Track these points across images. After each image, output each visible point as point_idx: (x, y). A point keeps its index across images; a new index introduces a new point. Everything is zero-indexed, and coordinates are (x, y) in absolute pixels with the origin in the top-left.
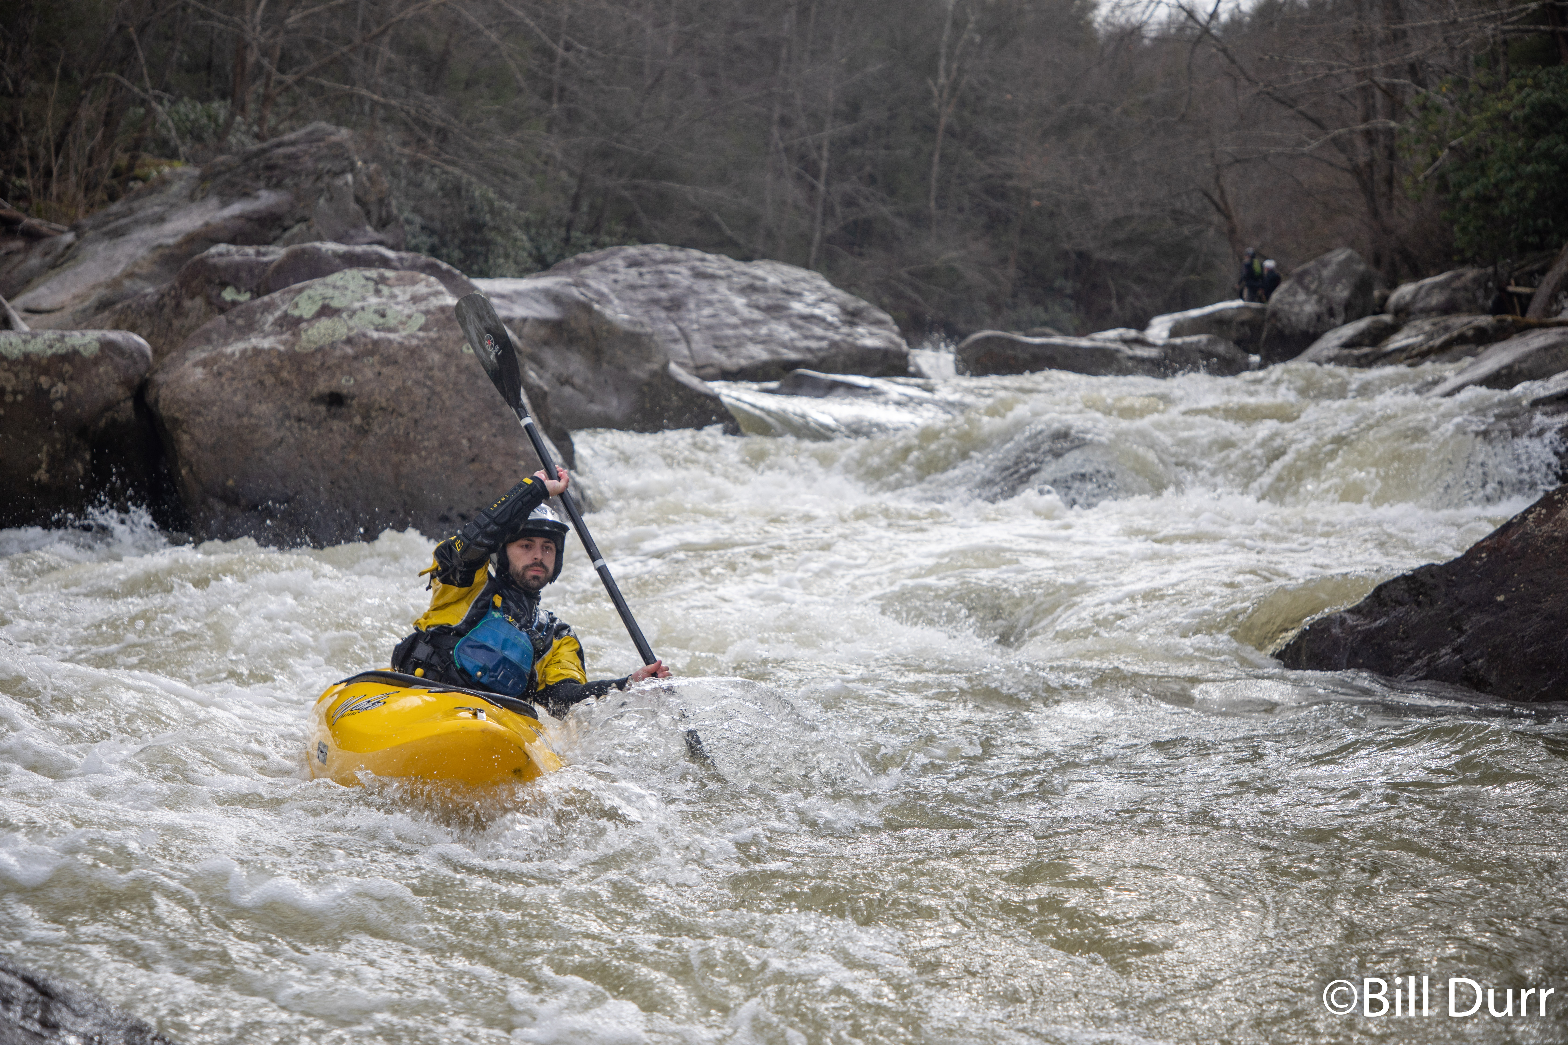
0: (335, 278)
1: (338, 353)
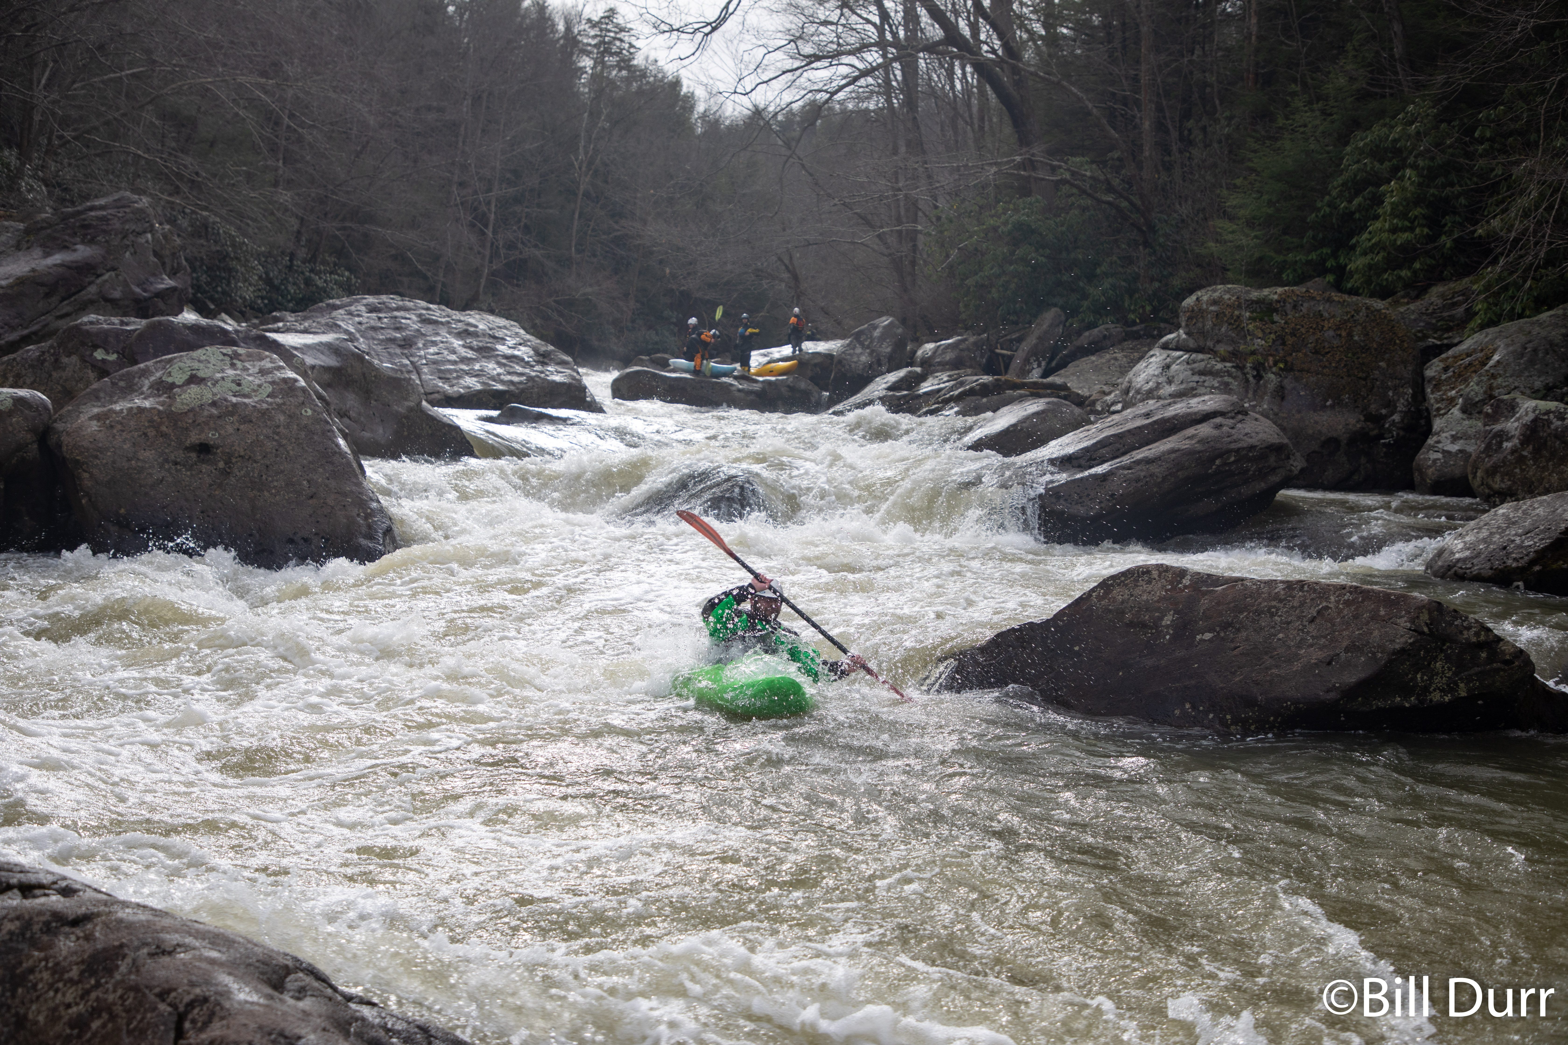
0: (199, 353)
1: (206, 413)
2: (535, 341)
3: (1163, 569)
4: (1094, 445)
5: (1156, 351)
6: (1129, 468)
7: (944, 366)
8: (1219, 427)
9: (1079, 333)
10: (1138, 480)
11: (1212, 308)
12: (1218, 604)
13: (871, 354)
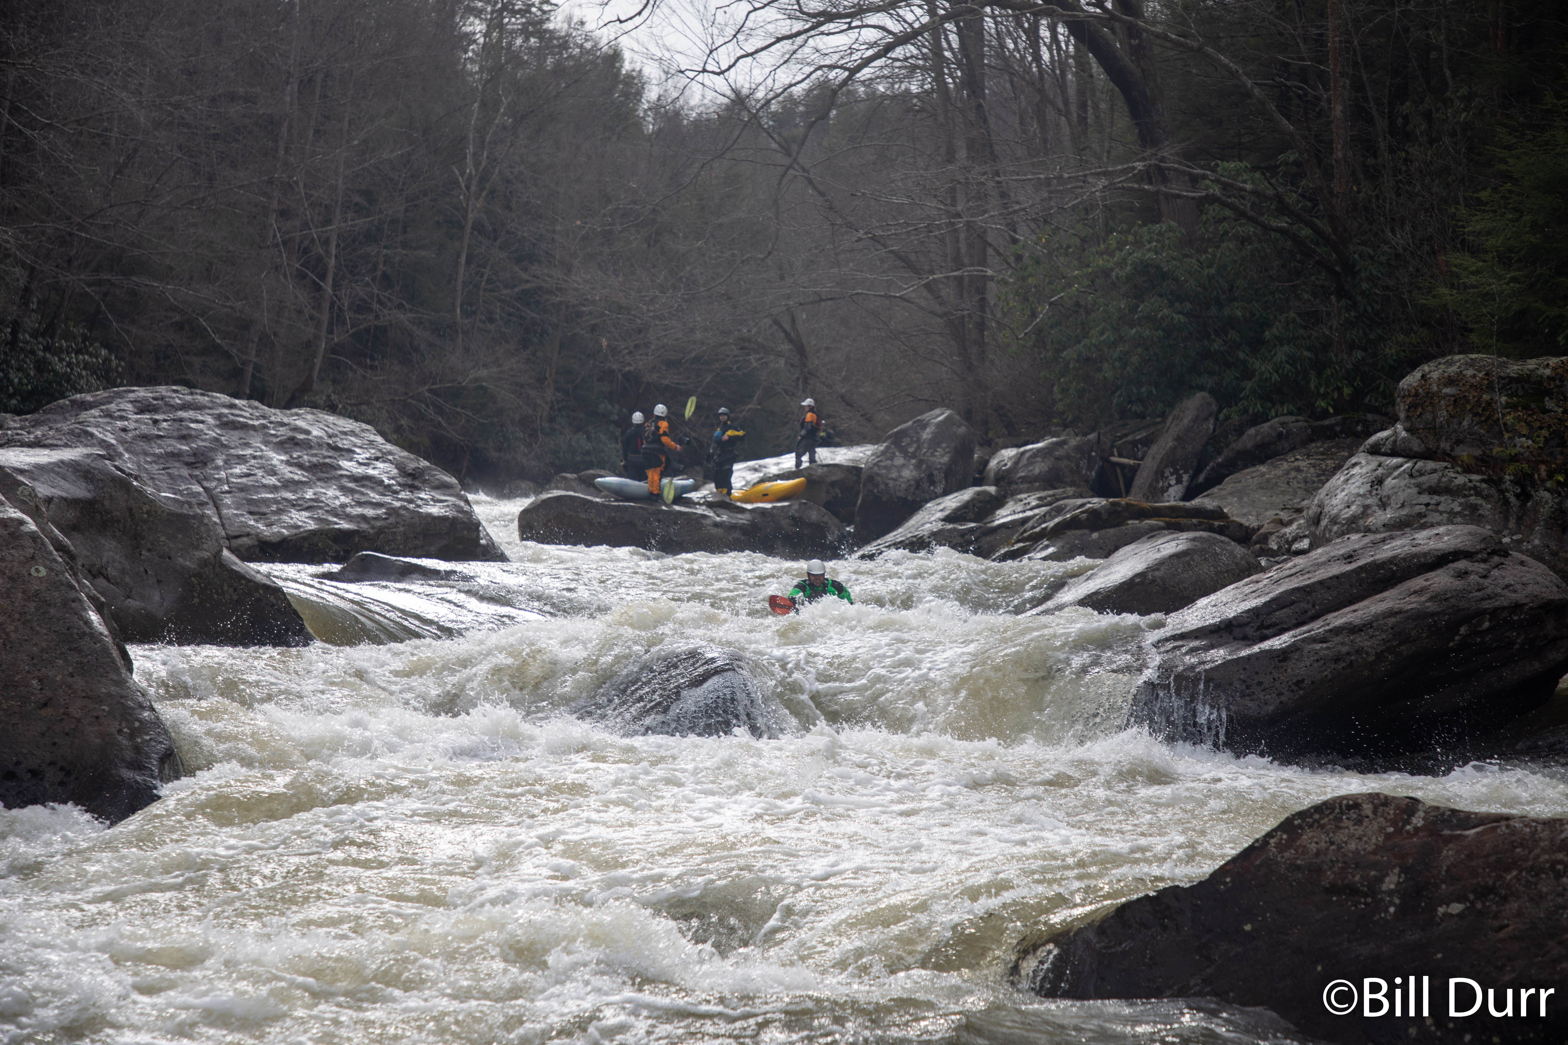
2: (400, 453)
3: (1379, 801)
4: (1265, 603)
5: (1361, 457)
6: (1324, 640)
7: (1032, 483)
8: (1462, 575)
9: (1240, 431)
10: (1337, 660)
11: (1447, 390)
12: (1470, 856)
13: (918, 466)
